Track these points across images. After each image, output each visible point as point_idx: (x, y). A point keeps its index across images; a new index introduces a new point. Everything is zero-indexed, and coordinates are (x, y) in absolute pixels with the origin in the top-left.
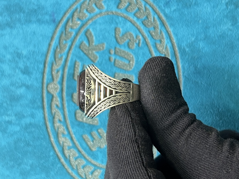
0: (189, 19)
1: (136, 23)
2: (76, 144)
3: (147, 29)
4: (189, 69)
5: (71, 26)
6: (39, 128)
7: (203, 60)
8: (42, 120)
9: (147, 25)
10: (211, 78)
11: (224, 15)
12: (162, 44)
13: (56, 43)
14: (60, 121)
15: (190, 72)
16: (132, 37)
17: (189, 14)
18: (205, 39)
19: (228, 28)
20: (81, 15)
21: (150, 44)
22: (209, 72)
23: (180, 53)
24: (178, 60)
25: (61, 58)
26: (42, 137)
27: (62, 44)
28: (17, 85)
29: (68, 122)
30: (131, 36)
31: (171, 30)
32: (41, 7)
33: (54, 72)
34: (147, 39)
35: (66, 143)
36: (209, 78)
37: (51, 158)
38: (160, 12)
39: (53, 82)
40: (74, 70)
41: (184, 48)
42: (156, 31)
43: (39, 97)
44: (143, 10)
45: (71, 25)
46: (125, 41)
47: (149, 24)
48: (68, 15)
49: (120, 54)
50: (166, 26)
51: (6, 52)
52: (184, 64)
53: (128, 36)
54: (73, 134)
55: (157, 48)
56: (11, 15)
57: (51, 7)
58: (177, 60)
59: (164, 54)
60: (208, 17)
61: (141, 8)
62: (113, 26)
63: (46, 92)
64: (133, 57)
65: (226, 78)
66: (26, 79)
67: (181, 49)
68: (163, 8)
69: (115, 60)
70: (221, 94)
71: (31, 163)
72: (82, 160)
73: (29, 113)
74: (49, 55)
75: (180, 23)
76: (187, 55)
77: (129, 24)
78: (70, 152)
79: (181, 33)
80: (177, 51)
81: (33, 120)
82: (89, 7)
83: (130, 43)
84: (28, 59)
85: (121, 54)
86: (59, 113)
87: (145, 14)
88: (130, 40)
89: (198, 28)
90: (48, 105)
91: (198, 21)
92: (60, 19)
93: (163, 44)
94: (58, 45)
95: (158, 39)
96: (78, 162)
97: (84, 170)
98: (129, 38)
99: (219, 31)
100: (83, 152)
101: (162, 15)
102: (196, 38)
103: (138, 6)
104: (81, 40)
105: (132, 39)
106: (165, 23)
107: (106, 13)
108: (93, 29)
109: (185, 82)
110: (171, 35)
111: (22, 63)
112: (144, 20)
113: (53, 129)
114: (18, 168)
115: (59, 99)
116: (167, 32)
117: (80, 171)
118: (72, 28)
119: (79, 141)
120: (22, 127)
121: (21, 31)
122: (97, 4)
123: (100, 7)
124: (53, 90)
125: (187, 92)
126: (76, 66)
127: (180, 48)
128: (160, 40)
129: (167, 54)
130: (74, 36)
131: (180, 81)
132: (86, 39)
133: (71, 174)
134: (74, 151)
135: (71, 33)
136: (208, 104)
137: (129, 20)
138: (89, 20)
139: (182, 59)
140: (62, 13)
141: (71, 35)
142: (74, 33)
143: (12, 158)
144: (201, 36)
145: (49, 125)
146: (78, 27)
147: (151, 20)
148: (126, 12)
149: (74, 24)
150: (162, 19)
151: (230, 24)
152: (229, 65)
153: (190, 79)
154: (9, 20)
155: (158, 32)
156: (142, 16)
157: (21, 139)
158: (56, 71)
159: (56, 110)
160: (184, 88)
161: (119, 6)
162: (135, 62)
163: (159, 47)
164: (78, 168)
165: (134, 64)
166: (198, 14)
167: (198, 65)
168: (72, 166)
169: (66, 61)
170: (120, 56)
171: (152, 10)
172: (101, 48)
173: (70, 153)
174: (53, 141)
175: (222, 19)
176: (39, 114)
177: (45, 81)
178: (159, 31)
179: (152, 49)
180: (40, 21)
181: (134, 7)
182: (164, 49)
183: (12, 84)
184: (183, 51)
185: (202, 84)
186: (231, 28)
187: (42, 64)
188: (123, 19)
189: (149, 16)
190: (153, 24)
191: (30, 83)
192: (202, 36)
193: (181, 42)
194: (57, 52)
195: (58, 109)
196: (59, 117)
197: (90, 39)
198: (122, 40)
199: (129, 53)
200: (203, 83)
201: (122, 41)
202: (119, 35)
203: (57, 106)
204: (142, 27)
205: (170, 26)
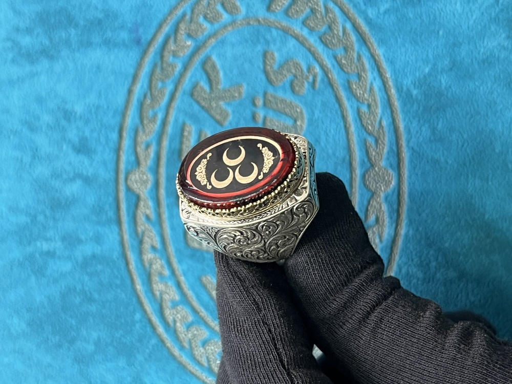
0: (418, 29)
1: (306, 40)
2: (189, 295)
3: (331, 52)
4: (419, 132)
5: (173, 51)
6: (111, 264)
7: (449, 115)
8: (118, 248)
9: (330, 43)
10: (466, 150)
11: (491, 18)
12: (362, 83)
13: (142, 87)
14: (154, 248)
15: (421, 139)
16: (300, 69)
17: (417, 18)
18: (451, 69)
19: (499, 44)
20: (193, 28)
21: (336, 82)
22: (463, 137)
23: (401, 99)
24: (396, 113)
25: (154, 118)
26: (118, 282)
27: (156, 88)
28: (65, 176)
29: (170, 250)
30: (297, 68)
31: (380, 52)
32: (111, 15)
33: (140, 147)
34: (329, 72)
35: (167, 293)
36: (463, 150)
37: (138, 326)
38: (356, 16)
39: (139, 169)
40: (181, 143)
41: (408, 90)
42: (349, 56)
43: (111, 199)
44: (321, 12)
45: (172, 48)
46: (285, 79)
47: (334, 41)
48: (166, 29)
49: (275, 106)
50: (370, 46)
51: (42, 109)
52: (409, 123)
53: (292, 67)
54: (181, 276)
55: (352, 92)
56: (50, 32)
57: (131, 13)
58: (394, 115)
59: (366, 102)
60: (456, 22)
61: (318, 10)
62: (260, 48)
63: (124, 189)
64: (301, 112)
65: (497, 151)
66: (83, 163)
67: (402, 91)
68: (363, 7)
69: (265, 119)
70: (488, 183)
71: (96, 339)
72: (201, 328)
73: (91, 234)
74: (128, 113)
75: (400, 37)
76: (415, 103)
77: (292, 43)
78: (175, 313)
79: (402, 58)
80: (394, 95)
81: (99, 248)
82: (210, 10)
83: (296, 81)
84: (87, 122)
85: (277, 105)
86: (151, 232)
87: (326, 22)
88: (295, 76)
89: (437, 47)
90: (128, 215)
91: (436, 31)
92: (149, 37)
93: (364, 83)
94: (147, 92)
95: (354, 71)
96: (193, 333)
97: (205, 349)
98: (293, 71)
99: (479, 51)
100: (202, 312)
101: (361, 21)
102: (432, 68)
103: (310, 5)
104: (193, 80)
105: (300, 74)
106: (368, 38)
107: (244, 22)
108: (219, 55)
109: (411, 161)
110: (381, 63)
111: (75, 132)
112: (325, 33)
113: (139, 266)
114: (69, 349)
115: (151, 204)
116: (373, 56)
117: (196, 353)
118: (175, 55)
119: (193, 290)
120: (77, 263)
121: (71, 66)
122: (226, 4)
123: (232, 10)
124: (139, 184)
125: (416, 182)
126: (186, 134)
127: (399, 90)
128: (359, 74)
129: (373, 103)
130: (180, 70)
131: (401, 158)
132: (204, 77)
133: (179, 359)
134: (184, 311)
135: (173, 66)
136: (461, 205)
137: (293, 34)
138: (210, 37)
139: (405, 113)
140: (155, 24)
141: (173, 70)
142: (179, 67)
143: (58, 329)
144: (444, 63)
145: (132, 257)
146: (187, 52)
147: (338, 33)
148: (286, 17)
149: (180, 47)
150: (361, 30)
151: (503, 36)
152: (503, 123)
153: (423, 154)
154: (47, 43)
155: (354, 58)
156: (319, 26)
157: (76, 288)
158: (143, 146)
159: (147, 225)
160: (410, 172)
161: (272, 7)
162: (306, 121)
163: (356, 90)
164: (193, 345)
165: (305, 127)
166: (436, 18)
167: (438, 125)
168: (181, 342)
169: (164, 123)
170: (274, 110)
171: (341, 12)
172: (237, 95)
173: (176, 315)
174: (141, 291)
175: (488, 26)
176: (111, 236)
177: (122, 166)
178: (355, 56)
179: (343, 94)
180: (108, 44)
181: (302, 8)
182: (367, 92)
183: (56, 175)
184: (406, 96)
185: (447, 163)
186: (506, 44)
187: (114, 132)
188: (281, 33)
189: (335, 24)
190: (342, 41)
191: (91, 172)
192: (446, 62)
193: (402, 75)
194: (145, 106)
195: (150, 226)
196: (152, 239)
197: (212, 77)
198: (279, 76)
199: (293, 104)
200: (450, 162)
201: (279, 79)
202: (271, 67)
203: (148, 217)
204: (320, 49)
205: (379, 45)
